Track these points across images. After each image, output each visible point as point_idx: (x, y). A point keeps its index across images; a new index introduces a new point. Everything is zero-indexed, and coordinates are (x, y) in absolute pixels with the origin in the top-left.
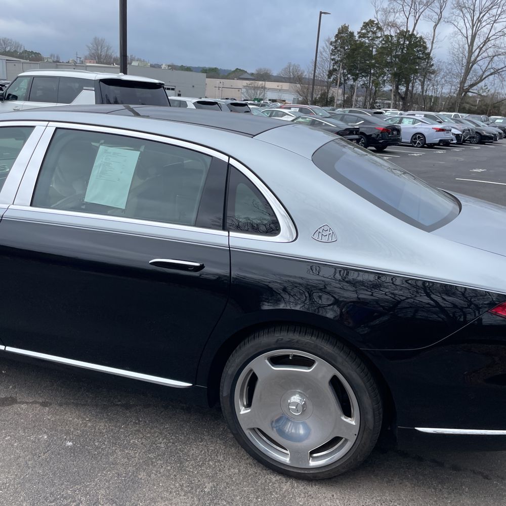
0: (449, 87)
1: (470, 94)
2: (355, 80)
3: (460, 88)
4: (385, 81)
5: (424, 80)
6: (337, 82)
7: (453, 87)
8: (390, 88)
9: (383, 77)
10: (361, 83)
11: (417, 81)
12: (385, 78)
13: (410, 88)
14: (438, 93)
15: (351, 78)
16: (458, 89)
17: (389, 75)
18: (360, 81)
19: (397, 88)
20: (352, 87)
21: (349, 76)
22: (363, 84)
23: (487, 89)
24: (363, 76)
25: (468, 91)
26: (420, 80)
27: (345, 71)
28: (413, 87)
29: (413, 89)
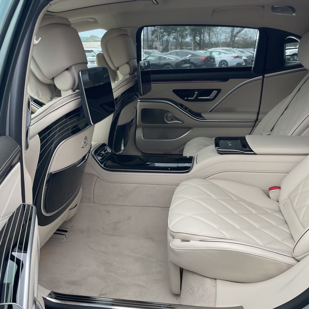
0: (225, 34)
1: (237, 38)
2: (169, 35)
3: (231, 35)
4: (187, 34)
5: (210, 32)
6: (157, 37)
7: (227, 35)
8: (191, 38)
9: (186, 32)
10: (173, 37)
11: (206, 33)
12: (187, 32)
13: (202, 38)
14: (219, 39)
15: (166, 34)
16: (230, 36)
17: (189, 31)
18: (171, 36)
19: (195, 38)
20: (167, 41)
21: (165, 33)
22: (174, 38)
23: (247, 34)
24: (173, 33)
25: (235, 36)
26: (207, 32)
27: (162, 30)
28: (204, 37)
29: (204, 38)
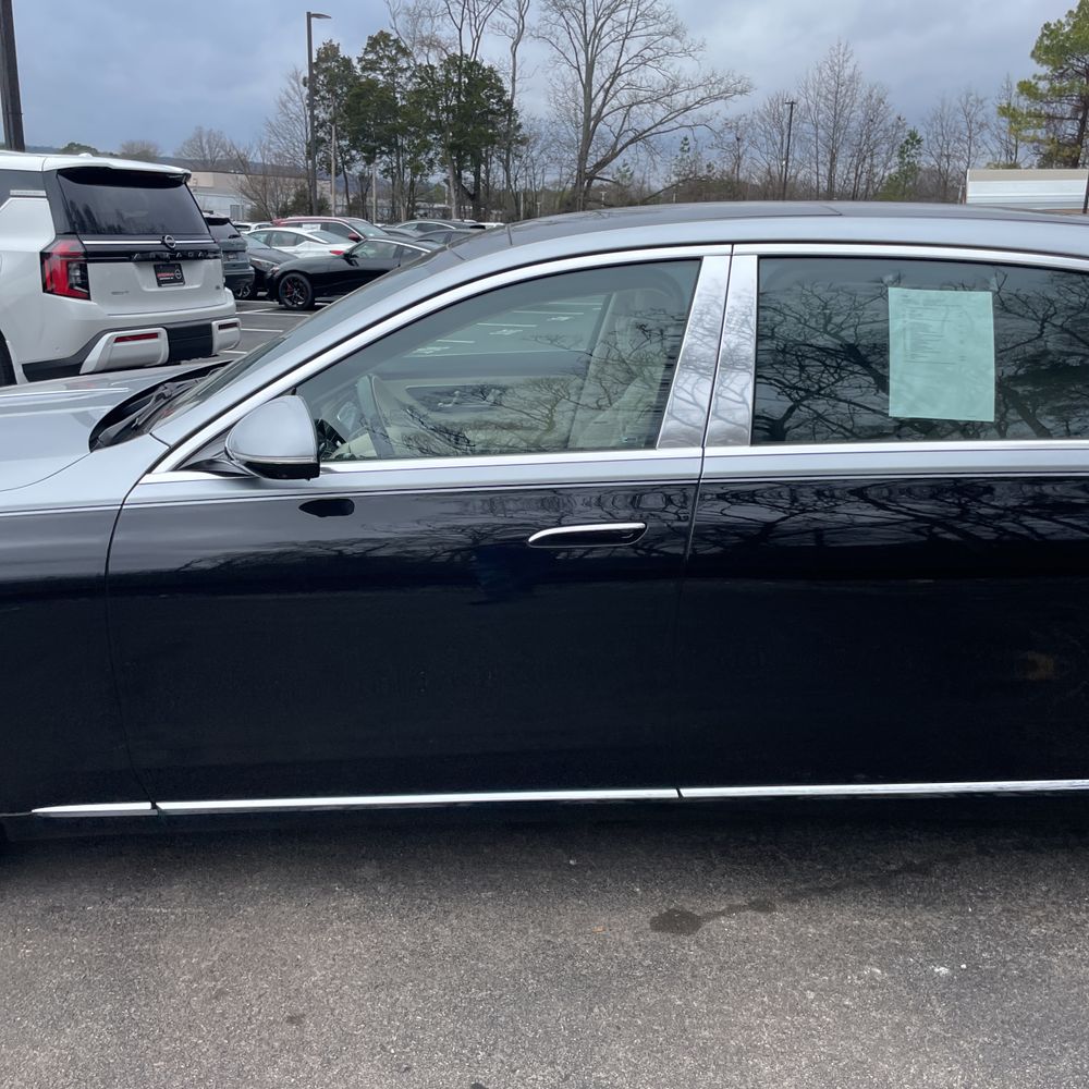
0: (558, 169)
1: (596, 183)
2: (369, 161)
3: (580, 171)
4: (431, 160)
5: (508, 156)
6: (329, 165)
7: (565, 170)
8: (444, 175)
9: (427, 154)
10: (382, 167)
11: (494, 159)
12: (431, 155)
13: (483, 175)
14: (537, 183)
15: (358, 157)
16: (575, 173)
17: (439, 149)
18: (378, 164)
19: (459, 177)
20: (364, 180)
21: (354, 152)
22: (385, 170)
23: (628, 171)
24: (383, 152)
25: (591, 178)
26: (499, 158)
27: (344, 143)
28: (487, 172)
29: (488, 176)
